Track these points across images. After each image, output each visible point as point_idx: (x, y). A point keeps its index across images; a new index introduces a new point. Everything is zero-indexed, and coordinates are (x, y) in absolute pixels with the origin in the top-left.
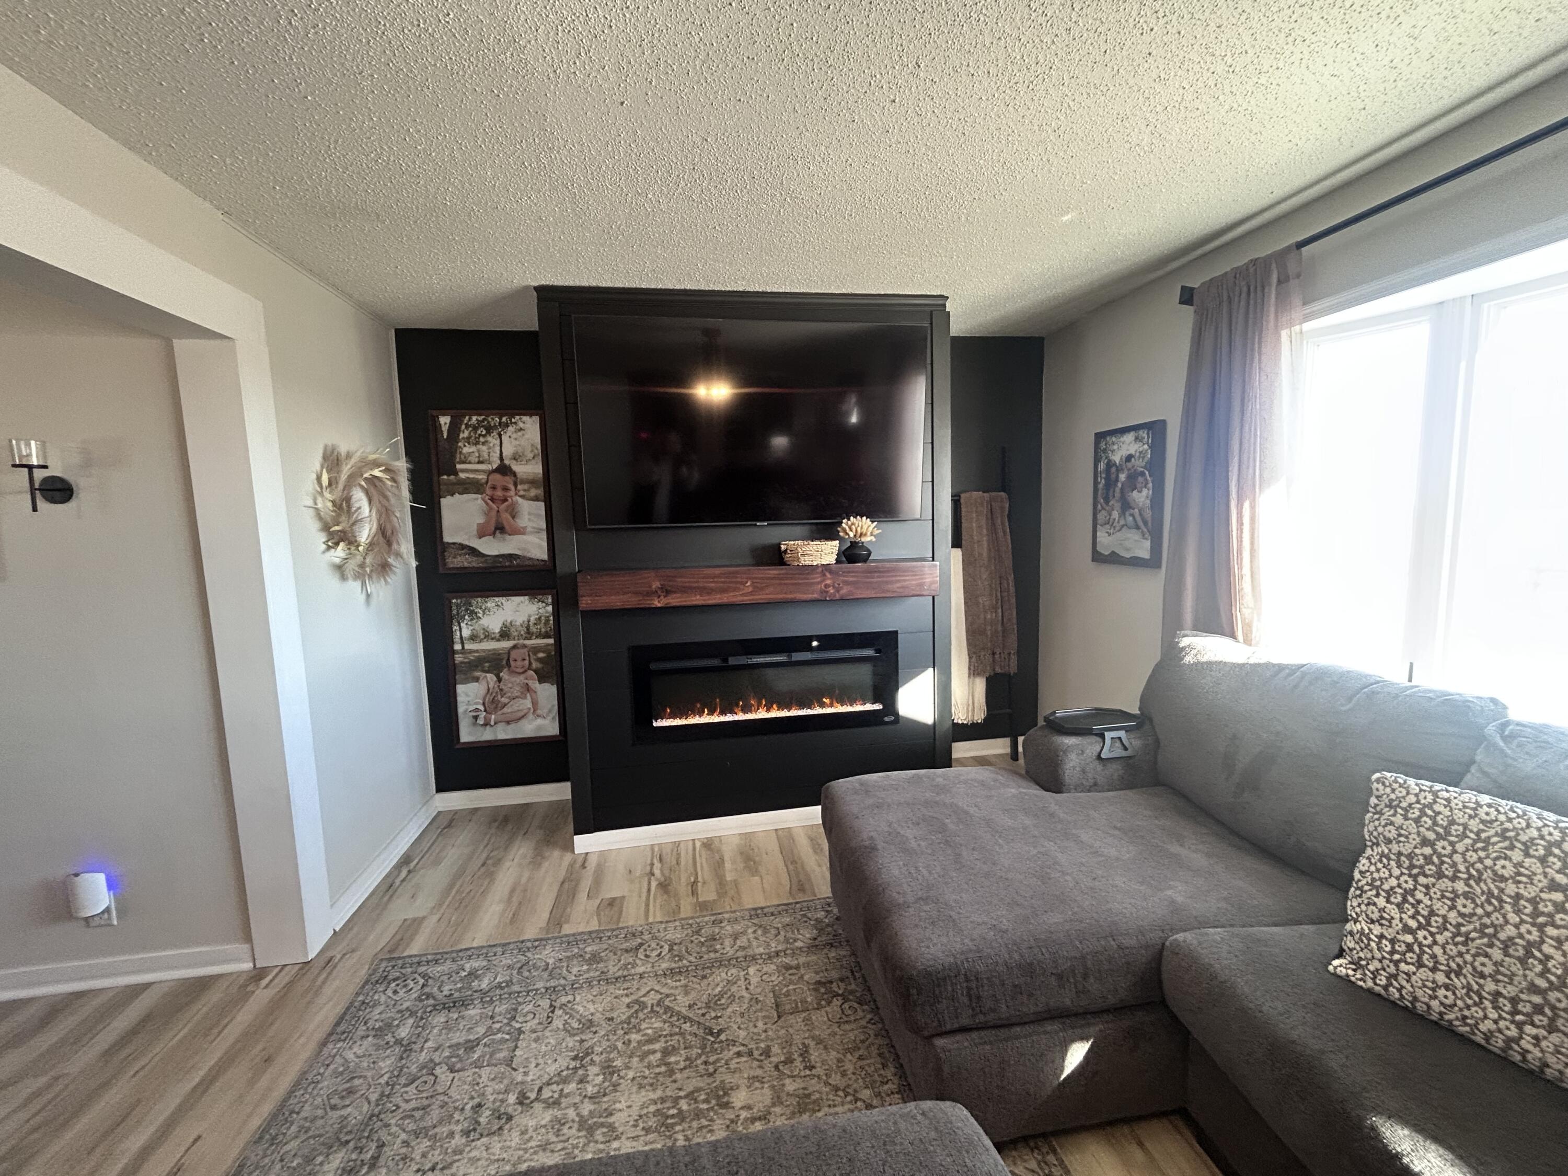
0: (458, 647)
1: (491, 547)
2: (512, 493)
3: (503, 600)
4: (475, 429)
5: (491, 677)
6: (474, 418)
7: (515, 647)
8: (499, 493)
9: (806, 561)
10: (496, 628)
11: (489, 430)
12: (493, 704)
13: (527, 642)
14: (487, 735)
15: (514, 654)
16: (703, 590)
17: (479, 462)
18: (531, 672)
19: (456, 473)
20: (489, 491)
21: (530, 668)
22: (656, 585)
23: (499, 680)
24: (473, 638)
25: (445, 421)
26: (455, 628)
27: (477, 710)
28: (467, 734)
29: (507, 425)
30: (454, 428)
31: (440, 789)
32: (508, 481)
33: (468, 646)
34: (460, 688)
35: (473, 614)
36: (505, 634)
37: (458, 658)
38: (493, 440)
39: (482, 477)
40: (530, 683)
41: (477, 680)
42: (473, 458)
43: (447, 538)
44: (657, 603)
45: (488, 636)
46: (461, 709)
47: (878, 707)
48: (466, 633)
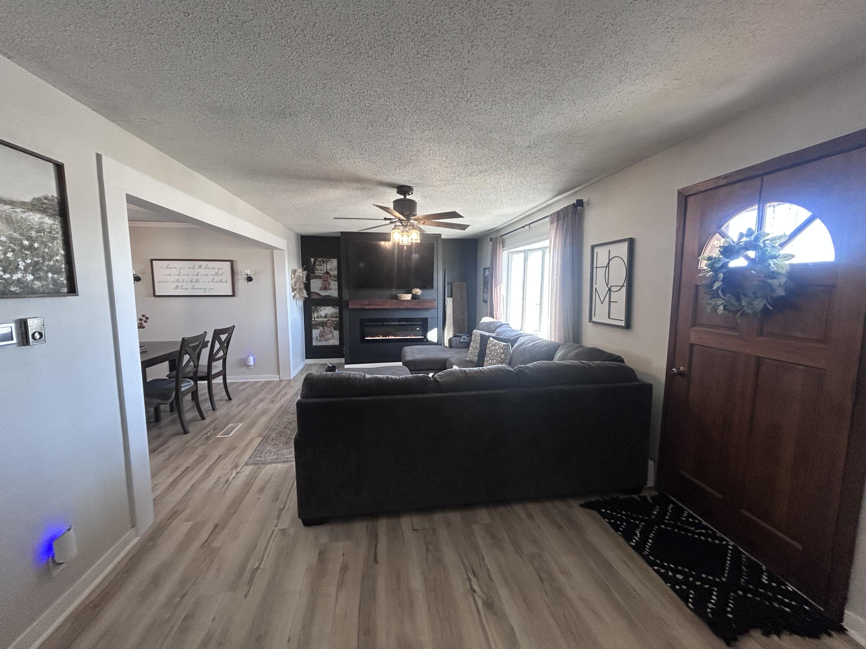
0: (313, 319)
1: (323, 293)
2: (329, 279)
3: (325, 307)
4: (320, 262)
5: (321, 328)
6: (320, 259)
7: (328, 320)
8: (326, 279)
9: (403, 299)
10: (323, 315)
11: (324, 262)
12: (322, 335)
13: (332, 319)
14: (320, 344)
15: (328, 322)
16: (377, 305)
17: (321, 271)
18: (332, 327)
19: (314, 273)
20: (323, 278)
21: (332, 326)
22: (367, 303)
23: (324, 329)
24: (317, 317)
25: (312, 260)
26: (313, 314)
27: (317, 337)
28: (315, 343)
29: (328, 261)
30: (315, 262)
31: (306, 358)
32: (328, 276)
33: (316, 319)
34: (313, 331)
35: (318, 311)
36: (326, 317)
37: (313, 323)
38: (325, 265)
39: (321, 275)
40: (332, 331)
41: (318, 328)
42: (320, 270)
43: (312, 290)
44: (367, 308)
45: (321, 317)
46: (313, 336)
47: (423, 337)
48: (316, 316)
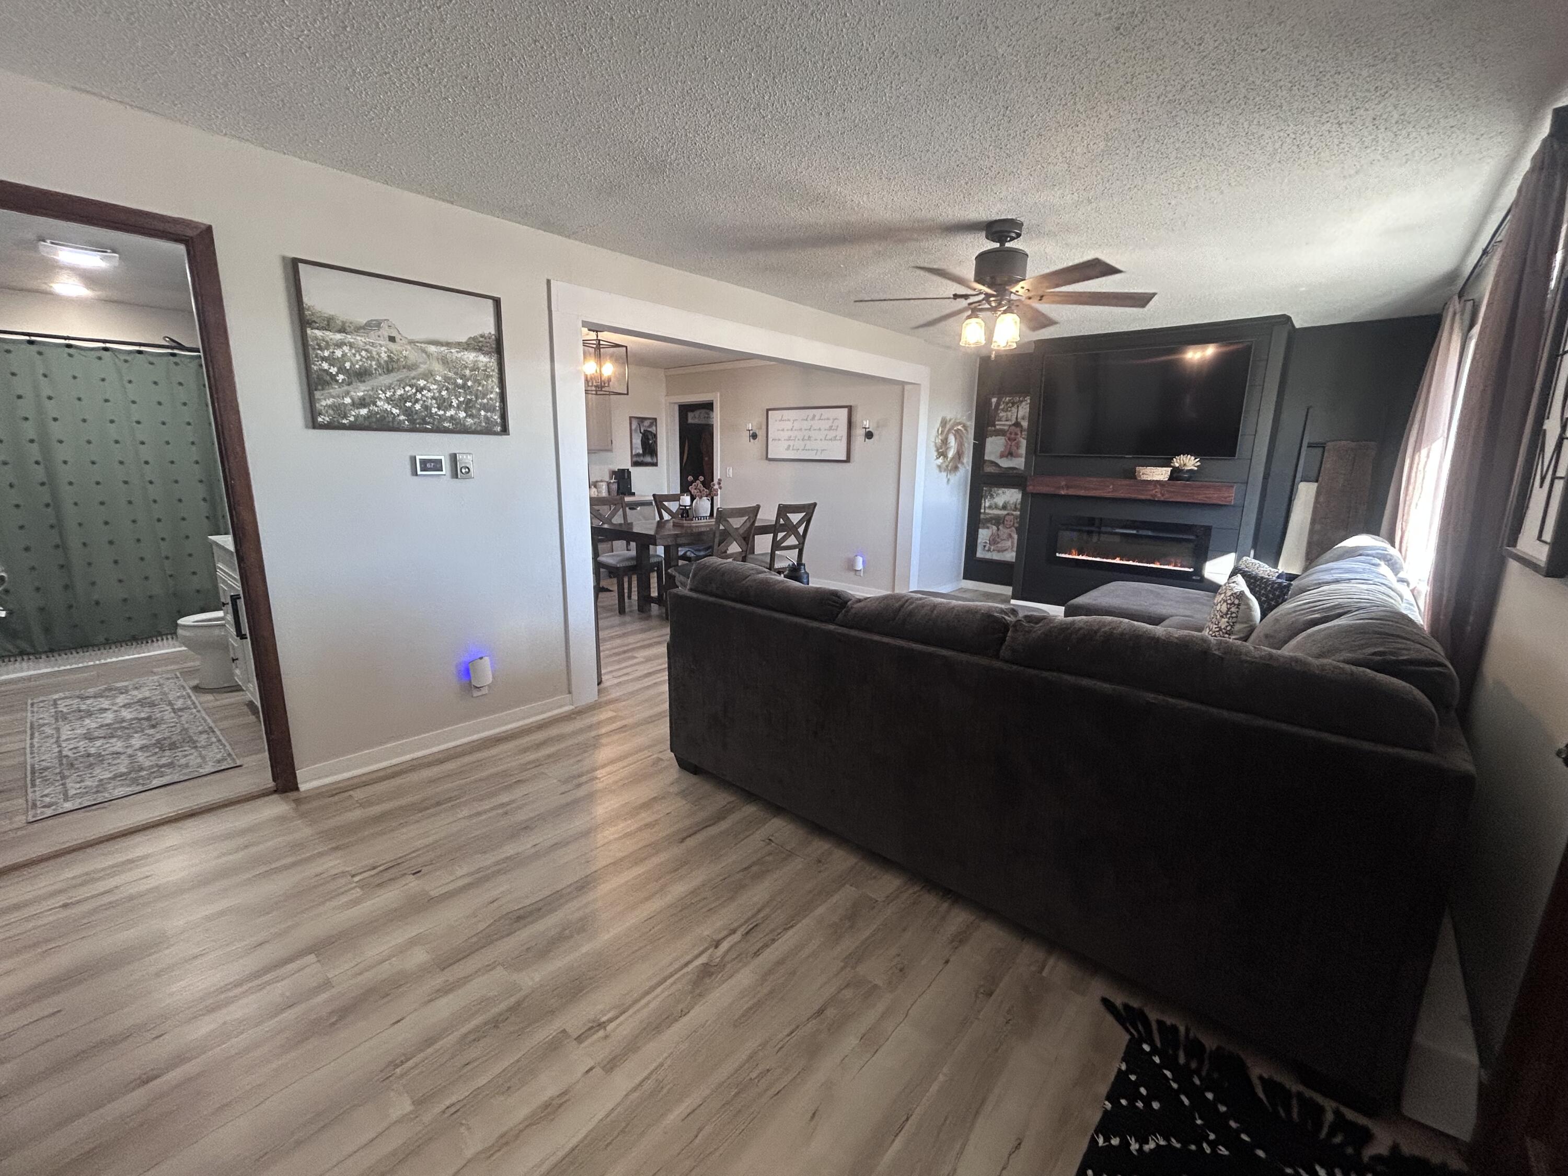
0: (982, 511)
1: (1005, 463)
2: (1019, 436)
3: (1006, 490)
4: (1007, 403)
5: (995, 528)
6: (1007, 399)
7: (1008, 514)
8: (1013, 436)
10: (1001, 504)
11: (1013, 404)
12: (994, 541)
13: (1014, 513)
14: (988, 556)
15: (1007, 518)
16: (1086, 489)
17: (1007, 421)
18: (1013, 528)
19: (994, 426)
20: (1008, 435)
21: (1013, 525)
22: (1063, 483)
23: (998, 529)
24: (990, 507)
25: (994, 400)
26: (983, 501)
27: (986, 543)
28: (980, 554)
29: (1022, 401)
30: (998, 404)
31: (964, 578)
32: (1018, 430)
33: (987, 511)
34: (980, 530)
35: (992, 496)
36: (1004, 507)
37: (982, 516)
38: (1014, 410)
39: (1006, 428)
40: (1012, 534)
41: (988, 528)
42: (1004, 419)
43: (986, 458)
44: (1063, 492)
45: (997, 507)
46: (979, 541)
47: (1192, 570)
48: (987, 504)
